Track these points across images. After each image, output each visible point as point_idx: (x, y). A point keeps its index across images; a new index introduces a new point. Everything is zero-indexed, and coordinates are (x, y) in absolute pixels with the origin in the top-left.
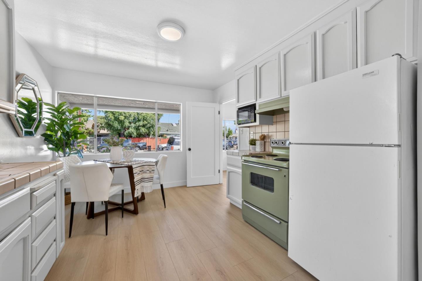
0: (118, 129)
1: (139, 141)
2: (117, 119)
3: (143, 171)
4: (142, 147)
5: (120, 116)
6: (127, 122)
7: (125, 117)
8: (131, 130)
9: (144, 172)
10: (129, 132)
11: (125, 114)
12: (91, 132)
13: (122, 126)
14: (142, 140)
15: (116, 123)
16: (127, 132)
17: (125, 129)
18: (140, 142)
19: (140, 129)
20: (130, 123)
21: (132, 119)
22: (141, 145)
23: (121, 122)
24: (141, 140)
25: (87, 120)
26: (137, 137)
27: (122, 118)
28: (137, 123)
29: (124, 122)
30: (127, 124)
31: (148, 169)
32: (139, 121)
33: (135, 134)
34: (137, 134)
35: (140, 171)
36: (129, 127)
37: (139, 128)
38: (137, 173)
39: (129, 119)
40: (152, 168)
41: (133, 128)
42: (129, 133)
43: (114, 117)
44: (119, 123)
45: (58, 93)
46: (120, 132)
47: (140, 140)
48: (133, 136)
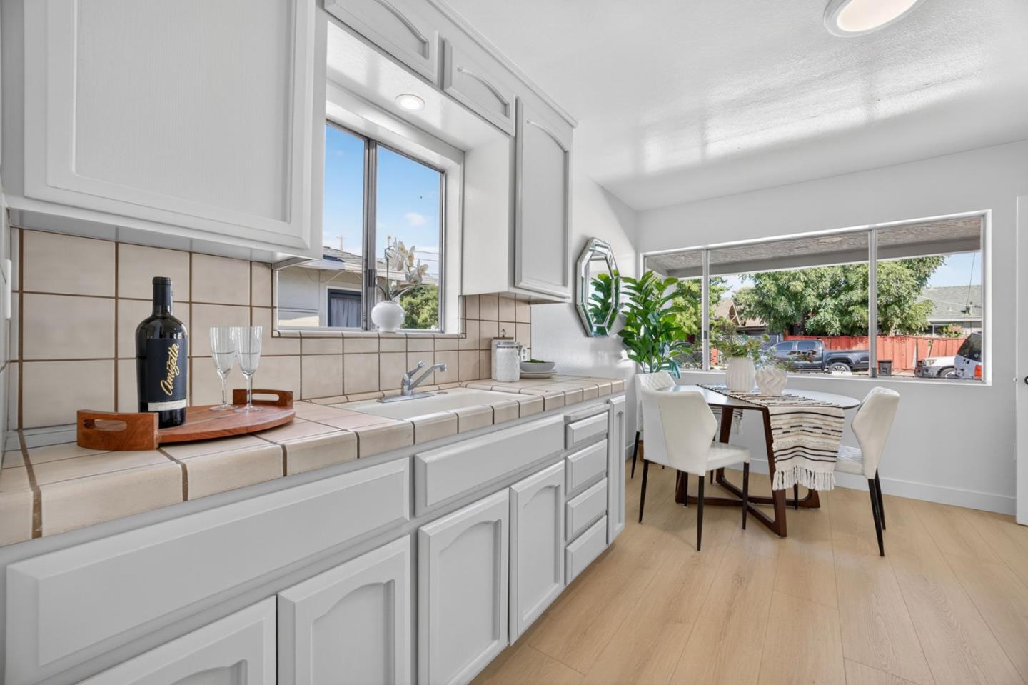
0: (786, 316)
1: (849, 346)
2: (783, 291)
3: (801, 426)
4: (857, 363)
5: (791, 283)
6: (812, 297)
7: (806, 282)
8: (824, 316)
9: (804, 431)
10: (818, 321)
11: (805, 274)
12: (727, 325)
13: (797, 308)
14: (862, 342)
15: (781, 300)
16: (812, 321)
17: (806, 314)
18: (854, 349)
19: (853, 311)
20: (821, 297)
21: (827, 283)
22: (854, 357)
23: (795, 298)
24: (856, 344)
25: (719, 297)
26: (842, 334)
27: (797, 286)
28: (842, 297)
29: (803, 297)
30: (811, 300)
31: (818, 423)
32: (850, 288)
33: (837, 325)
34: (844, 327)
35: (791, 427)
36: (819, 308)
37: (851, 308)
38: (781, 428)
39: (818, 288)
40: (835, 424)
41: (830, 311)
42: (817, 325)
43: (778, 286)
44: (789, 299)
45: (645, 257)
46: (792, 322)
47: (852, 341)
48: (831, 331)
